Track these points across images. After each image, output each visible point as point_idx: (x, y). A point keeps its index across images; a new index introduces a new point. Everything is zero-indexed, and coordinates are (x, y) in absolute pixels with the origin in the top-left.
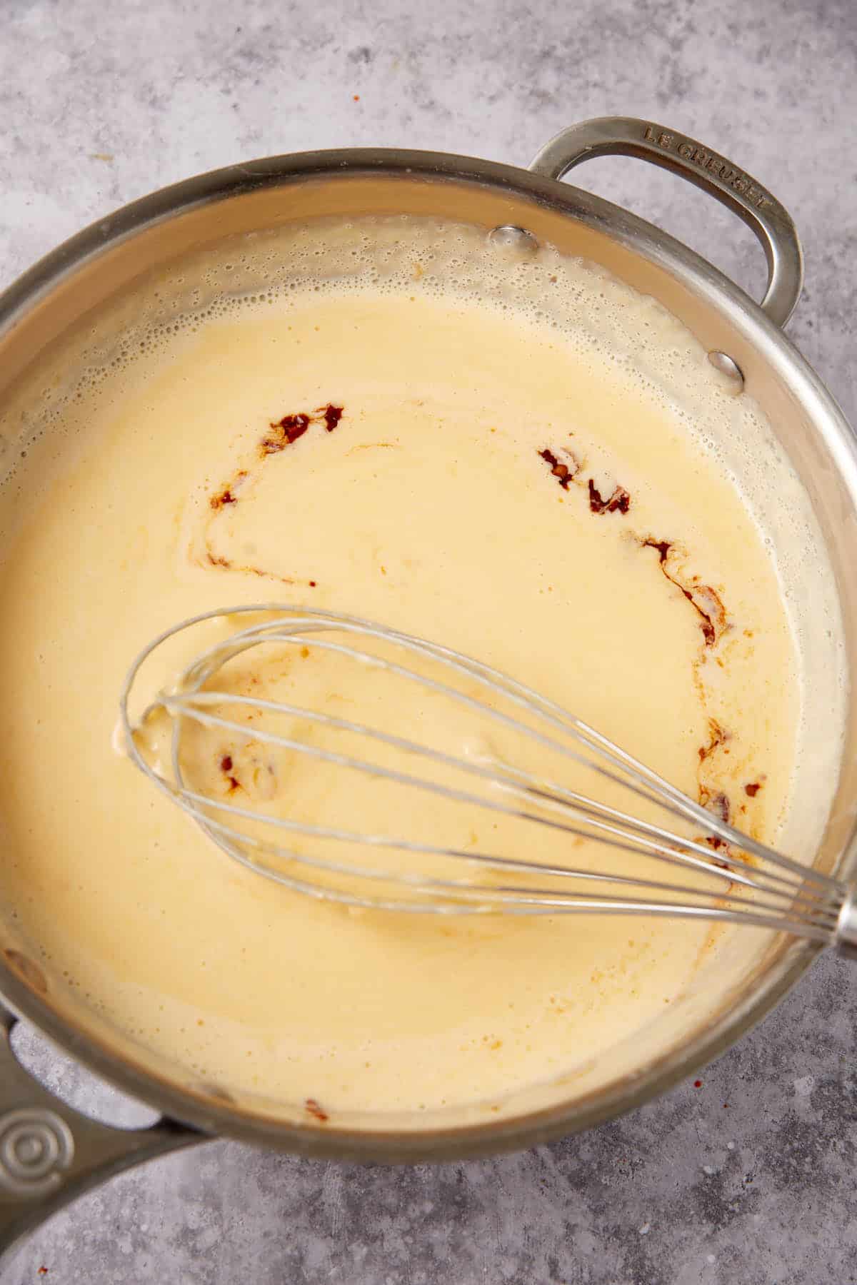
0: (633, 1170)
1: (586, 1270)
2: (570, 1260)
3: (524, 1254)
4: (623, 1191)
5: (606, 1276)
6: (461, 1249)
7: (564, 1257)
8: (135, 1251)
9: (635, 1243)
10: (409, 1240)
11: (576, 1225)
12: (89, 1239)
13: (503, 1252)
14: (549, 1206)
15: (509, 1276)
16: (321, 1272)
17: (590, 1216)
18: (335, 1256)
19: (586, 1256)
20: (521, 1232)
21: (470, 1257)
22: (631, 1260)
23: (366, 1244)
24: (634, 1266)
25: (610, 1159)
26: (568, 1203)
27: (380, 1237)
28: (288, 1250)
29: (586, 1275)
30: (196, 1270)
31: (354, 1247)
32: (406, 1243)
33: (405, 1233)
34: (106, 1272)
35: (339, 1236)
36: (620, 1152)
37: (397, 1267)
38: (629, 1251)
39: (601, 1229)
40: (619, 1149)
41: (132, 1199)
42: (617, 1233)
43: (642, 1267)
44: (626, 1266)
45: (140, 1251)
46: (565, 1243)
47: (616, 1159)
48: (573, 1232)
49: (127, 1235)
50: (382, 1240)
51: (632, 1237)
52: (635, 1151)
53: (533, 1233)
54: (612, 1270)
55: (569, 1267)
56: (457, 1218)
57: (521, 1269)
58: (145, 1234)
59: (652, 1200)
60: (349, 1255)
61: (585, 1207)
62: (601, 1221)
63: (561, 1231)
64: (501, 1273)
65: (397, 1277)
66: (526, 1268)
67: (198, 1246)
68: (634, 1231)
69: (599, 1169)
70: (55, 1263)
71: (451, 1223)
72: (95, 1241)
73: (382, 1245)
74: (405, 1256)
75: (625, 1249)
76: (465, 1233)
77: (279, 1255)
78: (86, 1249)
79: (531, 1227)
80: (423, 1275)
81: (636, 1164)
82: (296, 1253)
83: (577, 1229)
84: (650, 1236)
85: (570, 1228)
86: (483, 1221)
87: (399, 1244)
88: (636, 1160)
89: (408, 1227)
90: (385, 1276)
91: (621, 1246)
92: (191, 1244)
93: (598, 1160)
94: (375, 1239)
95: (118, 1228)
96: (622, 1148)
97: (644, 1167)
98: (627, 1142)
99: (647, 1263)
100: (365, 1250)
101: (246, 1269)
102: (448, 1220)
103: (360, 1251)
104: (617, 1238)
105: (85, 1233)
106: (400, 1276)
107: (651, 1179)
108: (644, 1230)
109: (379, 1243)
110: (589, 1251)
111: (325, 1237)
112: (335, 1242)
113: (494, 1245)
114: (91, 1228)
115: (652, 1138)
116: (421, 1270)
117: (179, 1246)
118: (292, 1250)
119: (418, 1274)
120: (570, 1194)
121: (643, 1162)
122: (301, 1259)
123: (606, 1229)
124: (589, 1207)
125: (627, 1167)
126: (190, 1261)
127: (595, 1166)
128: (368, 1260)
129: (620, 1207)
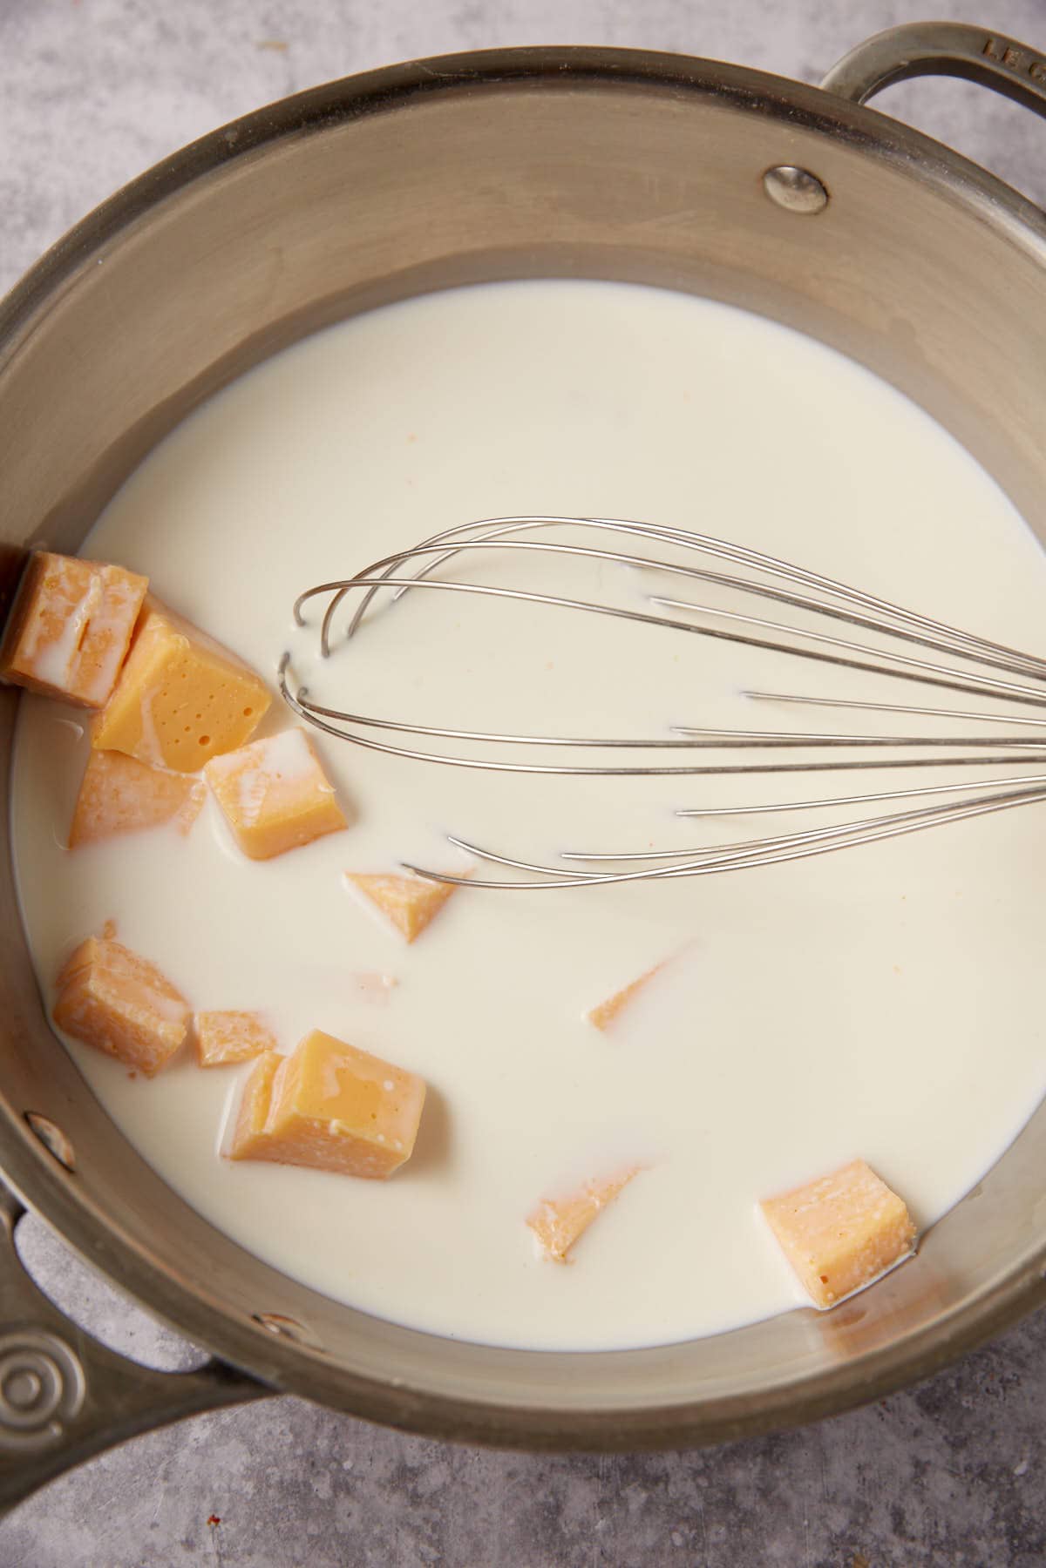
0: (1004, 1388)
1: (942, 1523)
2: (920, 1509)
3: (858, 1501)
4: (992, 1416)
5: (969, 1532)
6: (775, 1494)
7: (912, 1505)
8: (336, 1496)
9: (1009, 1487)
10: (703, 1482)
11: (928, 1463)
12: (274, 1480)
13: (830, 1498)
14: (891, 1438)
15: (837, 1530)
16: (585, 1524)
17: (947, 1450)
18: (603, 1504)
19: (943, 1504)
20: (853, 1472)
21: (786, 1505)
22: (1002, 1510)
23: (645, 1487)
24: (1007, 1518)
25: (973, 1373)
26: (917, 1433)
27: (662, 1479)
28: (540, 1496)
29: (942, 1531)
30: (419, 1522)
31: (628, 1492)
32: (698, 1487)
33: (697, 1473)
34: (297, 1523)
35: (608, 1477)
36: (987, 1364)
37: (686, 1519)
38: (1000, 1498)
39: (962, 1467)
40: (985, 1361)
41: (331, 1426)
42: (983, 1474)
43: (1018, 1518)
44: (996, 1518)
45: (342, 1495)
46: (914, 1486)
47: (983, 1373)
48: (924, 1472)
49: (324, 1475)
50: (667, 1483)
51: (1003, 1480)
52: (1006, 1362)
53: (870, 1475)
54: (978, 1524)
55: (918, 1518)
56: (767, 1453)
57: (853, 1522)
58: (349, 1473)
59: (1030, 1430)
60: (623, 1502)
61: (940, 1439)
62: (962, 1458)
63: (907, 1471)
64: (827, 1527)
65: (687, 1532)
66: (861, 1520)
67: (420, 1490)
68: (1006, 1470)
69: (959, 1387)
70: (229, 1512)
71: (759, 1460)
72: (282, 1482)
73: (666, 1489)
74: (698, 1504)
75: (994, 1495)
76: (778, 1473)
77: (528, 1503)
78: (271, 1493)
79: (868, 1466)
80: (723, 1530)
81: (1009, 1381)
82: (551, 1499)
83: (929, 1469)
84: (1027, 1477)
85: (920, 1467)
86: (803, 1458)
87: (689, 1488)
88: (1008, 1375)
89: (700, 1464)
90: (671, 1531)
91: (988, 1492)
92: (410, 1486)
93: (957, 1376)
94: (656, 1480)
95: (313, 1464)
96: (990, 1359)
97: (1019, 1384)
98: (996, 1351)
99: (1023, 1513)
100: (644, 1495)
101: (485, 1520)
102: (756, 1456)
103: (637, 1498)
104: (984, 1480)
105: (269, 1471)
106: (690, 1530)
107: (1028, 1401)
108: (1020, 1469)
109: (662, 1485)
110: (945, 1497)
111: (590, 1478)
112: (604, 1486)
113: (817, 1489)
114: (276, 1465)
115: (1029, 1345)
116: (719, 1522)
117: (394, 1490)
118: (546, 1496)
119: (714, 1528)
120: (918, 1420)
121: (1018, 1378)
122: (558, 1509)
123: (968, 1469)
124: (945, 1438)
125: (997, 1386)
126: (410, 1509)
127: (953, 1384)
128: (647, 1509)
129: (988, 1438)
